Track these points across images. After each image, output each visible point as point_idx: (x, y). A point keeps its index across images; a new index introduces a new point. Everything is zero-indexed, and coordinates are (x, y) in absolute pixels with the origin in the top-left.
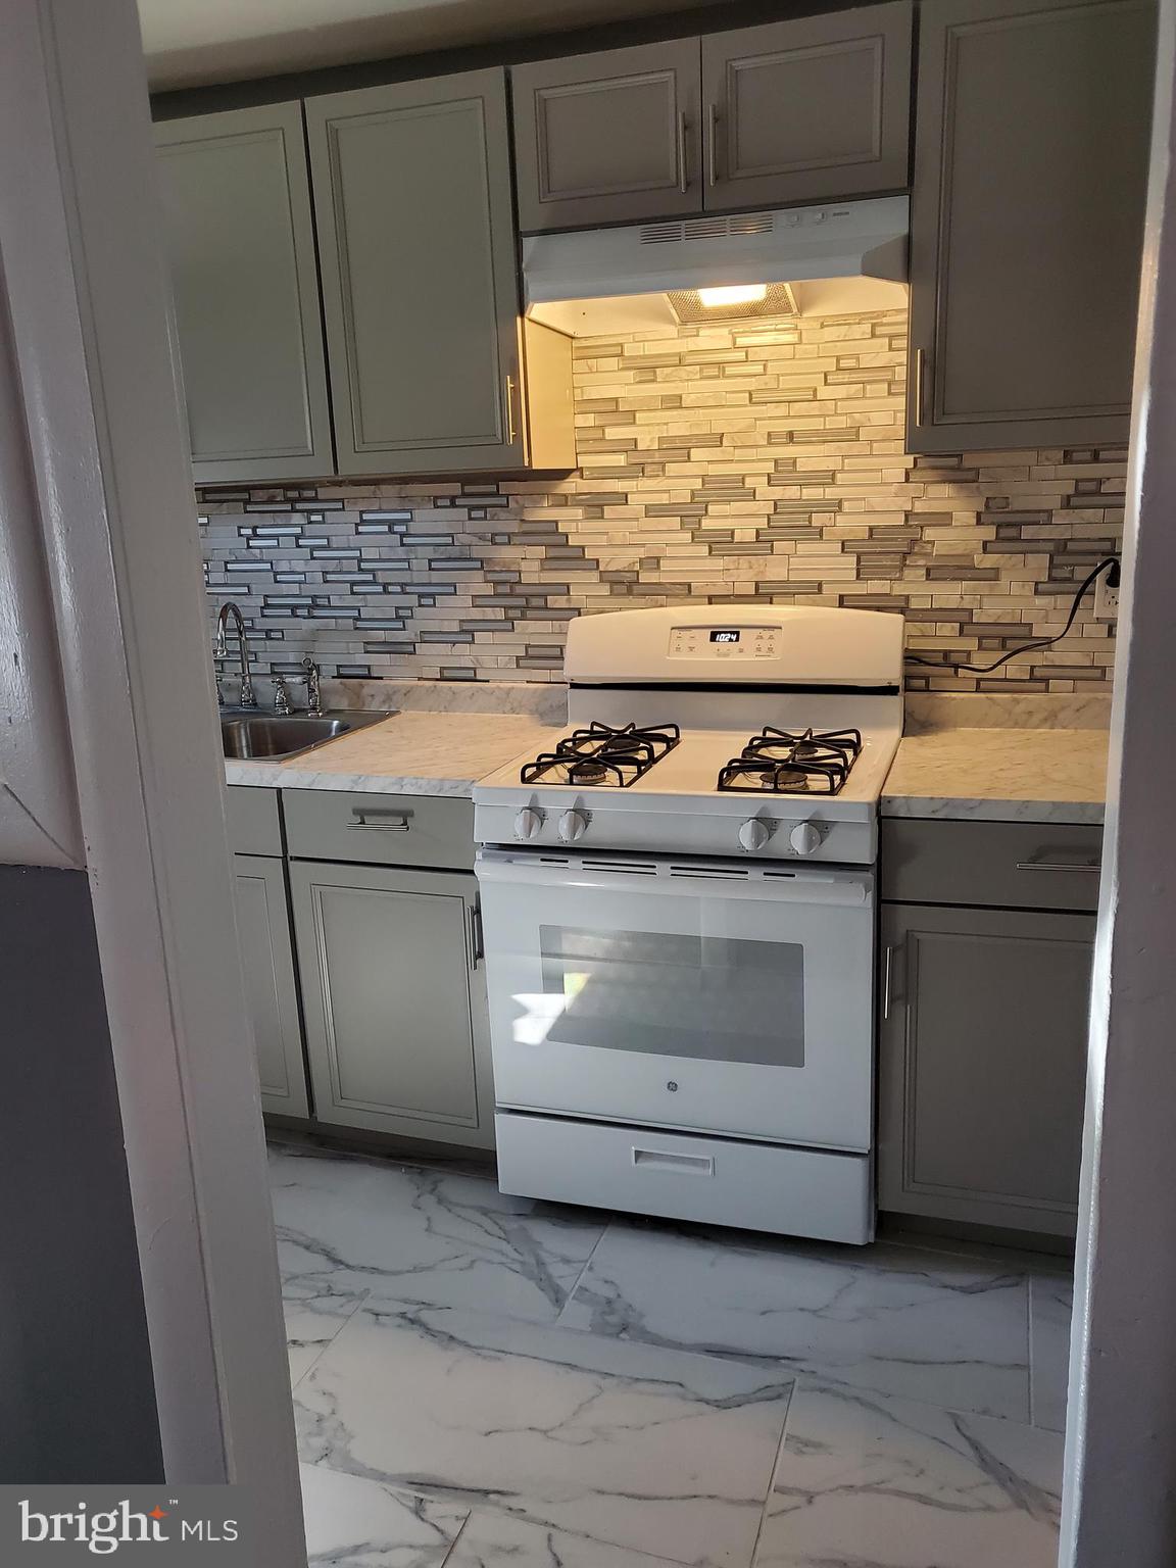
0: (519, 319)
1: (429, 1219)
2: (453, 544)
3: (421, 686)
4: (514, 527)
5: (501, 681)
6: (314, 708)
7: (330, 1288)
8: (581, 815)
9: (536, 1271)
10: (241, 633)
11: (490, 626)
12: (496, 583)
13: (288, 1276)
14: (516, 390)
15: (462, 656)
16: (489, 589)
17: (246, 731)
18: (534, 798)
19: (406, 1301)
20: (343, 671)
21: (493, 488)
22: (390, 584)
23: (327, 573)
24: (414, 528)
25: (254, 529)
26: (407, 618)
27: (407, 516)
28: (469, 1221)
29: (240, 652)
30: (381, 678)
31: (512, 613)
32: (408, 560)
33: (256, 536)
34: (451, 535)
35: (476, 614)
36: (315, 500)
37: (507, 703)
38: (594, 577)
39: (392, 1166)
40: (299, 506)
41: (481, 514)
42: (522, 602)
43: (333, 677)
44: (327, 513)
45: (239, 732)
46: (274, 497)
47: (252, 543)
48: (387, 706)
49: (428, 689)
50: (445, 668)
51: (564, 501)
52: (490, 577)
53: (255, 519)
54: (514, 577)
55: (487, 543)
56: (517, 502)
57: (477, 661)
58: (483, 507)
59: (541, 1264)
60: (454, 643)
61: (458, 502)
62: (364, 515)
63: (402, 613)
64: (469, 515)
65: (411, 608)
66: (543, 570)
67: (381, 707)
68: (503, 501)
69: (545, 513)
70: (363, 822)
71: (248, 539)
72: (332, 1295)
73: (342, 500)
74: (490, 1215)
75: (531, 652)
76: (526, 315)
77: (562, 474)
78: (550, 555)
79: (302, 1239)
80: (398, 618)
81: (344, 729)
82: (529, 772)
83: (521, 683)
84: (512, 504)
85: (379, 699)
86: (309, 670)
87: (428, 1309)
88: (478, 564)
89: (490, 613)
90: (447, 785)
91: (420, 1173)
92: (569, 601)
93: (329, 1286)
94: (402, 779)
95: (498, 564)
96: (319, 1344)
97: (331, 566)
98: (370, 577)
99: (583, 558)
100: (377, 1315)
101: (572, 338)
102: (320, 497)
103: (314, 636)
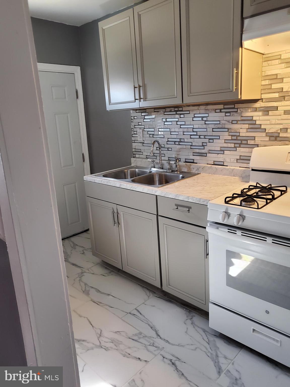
0: (240, 49)
1: (187, 328)
2: (220, 124)
3: (207, 166)
4: (239, 118)
5: (231, 166)
6: (177, 171)
7: (153, 343)
8: (242, 217)
9: (215, 358)
10: (160, 149)
11: (229, 149)
12: (232, 136)
13: (144, 336)
14: (237, 73)
15: (220, 158)
16: (230, 138)
17: (158, 176)
18: (227, 209)
19: (173, 356)
20: (187, 160)
21: (233, 106)
22: (201, 135)
23: (184, 132)
24: (209, 119)
25: (166, 119)
26: (205, 146)
27: (207, 115)
28: (199, 333)
29: (159, 154)
30: (197, 163)
31: (237, 145)
32: (206, 128)
33: (166, 121)
34: (219, 121)
35: (225, 145)
36: (182, 111)
37: (232, 173)
38: (264, 134)
39: (181, 307)
40: (178, 113)
41: (229, 114)
42: (240, 142)
43: (184, 162)
44: (185, 115)
45: (156, 176)
46: (172, 110)
47: (165, 123)
48: (197, 171)
49: (209, 167)
50: (215, 161)
51: (256, 110)
52: (231, 134)
53: (167, 116)
54: (238, 134)
55: (230, 123)
56: (240, 110)
57: (225, 159)
58: (229, 112)
59: (217, 356)
60: (218, 154)
61: (222, 111)
62: (195, 115)
63: (204, 144)
64: (225, 114)
65: (206, 143)
66: (247, 132)
67: (195, 172)
68: (236, 110)
69: (249, 114)
70: (177, 208)
71: (165, 122)
72: (154, 346)
73: (189, 111)
74: (206, 333)
75: (242, 158)
76: (243, 47)
77: (255, 101)
78: (250, 127)
79: (151, 324)
80: (203, 146)
81: (183, 178)
82: (227, 199)
83: (237, 167)
84: (239, 111)
85: (195, 169)
86: (177, 160)
87: (179, 361)
88: (227, 130)
89: (230, 145)
90: (202, 201)
91: (189, 312)
92: (255, 142)
93: (154, 343)
94: (189, 197)
95: (233, 130)
96: (145, 362)
97: (185, 130)
98: (195, 133)
99: (260, 128)
100: (164, 357)
101: (263, 54)
102: (183, 110)
103: (179, 150)
